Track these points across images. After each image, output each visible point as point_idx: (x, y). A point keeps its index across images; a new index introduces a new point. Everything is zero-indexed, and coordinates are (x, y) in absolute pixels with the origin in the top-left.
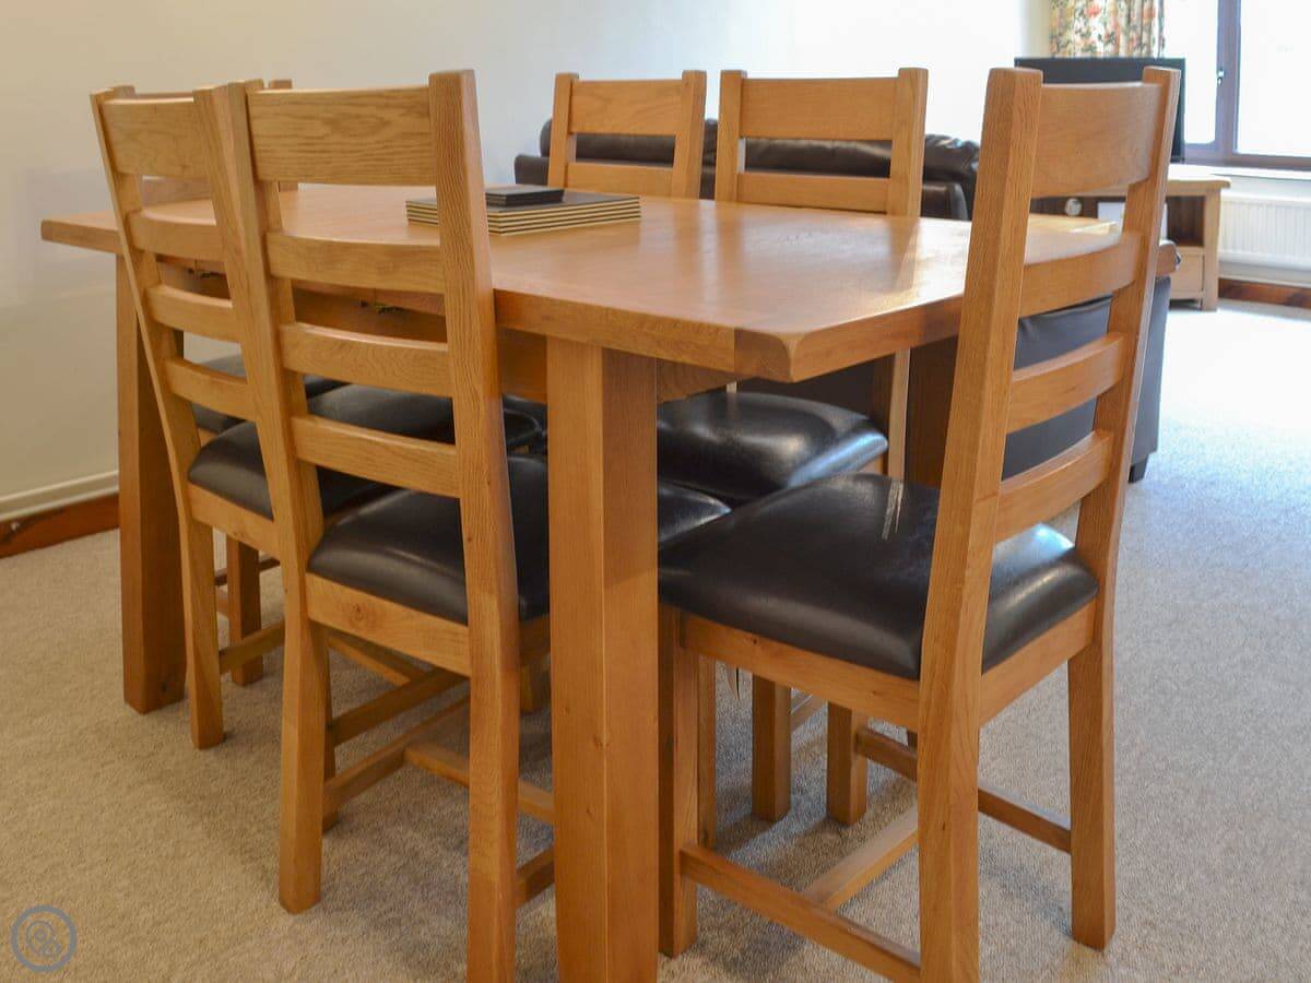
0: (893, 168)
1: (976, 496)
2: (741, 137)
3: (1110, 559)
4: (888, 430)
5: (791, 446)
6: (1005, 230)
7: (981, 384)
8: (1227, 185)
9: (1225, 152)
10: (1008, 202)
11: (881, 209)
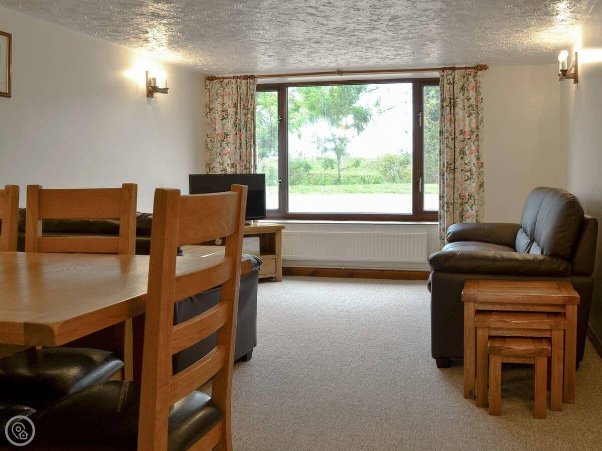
0: (121, 231)
1: (158, 386)
2: (40, 219)
3: (227, 401)
4: (124, 358)
5: (73, 371)
6: (165, 263)
7: (158, 335)
8: (284, 228)
9: (283, 213)
10: (166, 249)
11: (116, 252)
